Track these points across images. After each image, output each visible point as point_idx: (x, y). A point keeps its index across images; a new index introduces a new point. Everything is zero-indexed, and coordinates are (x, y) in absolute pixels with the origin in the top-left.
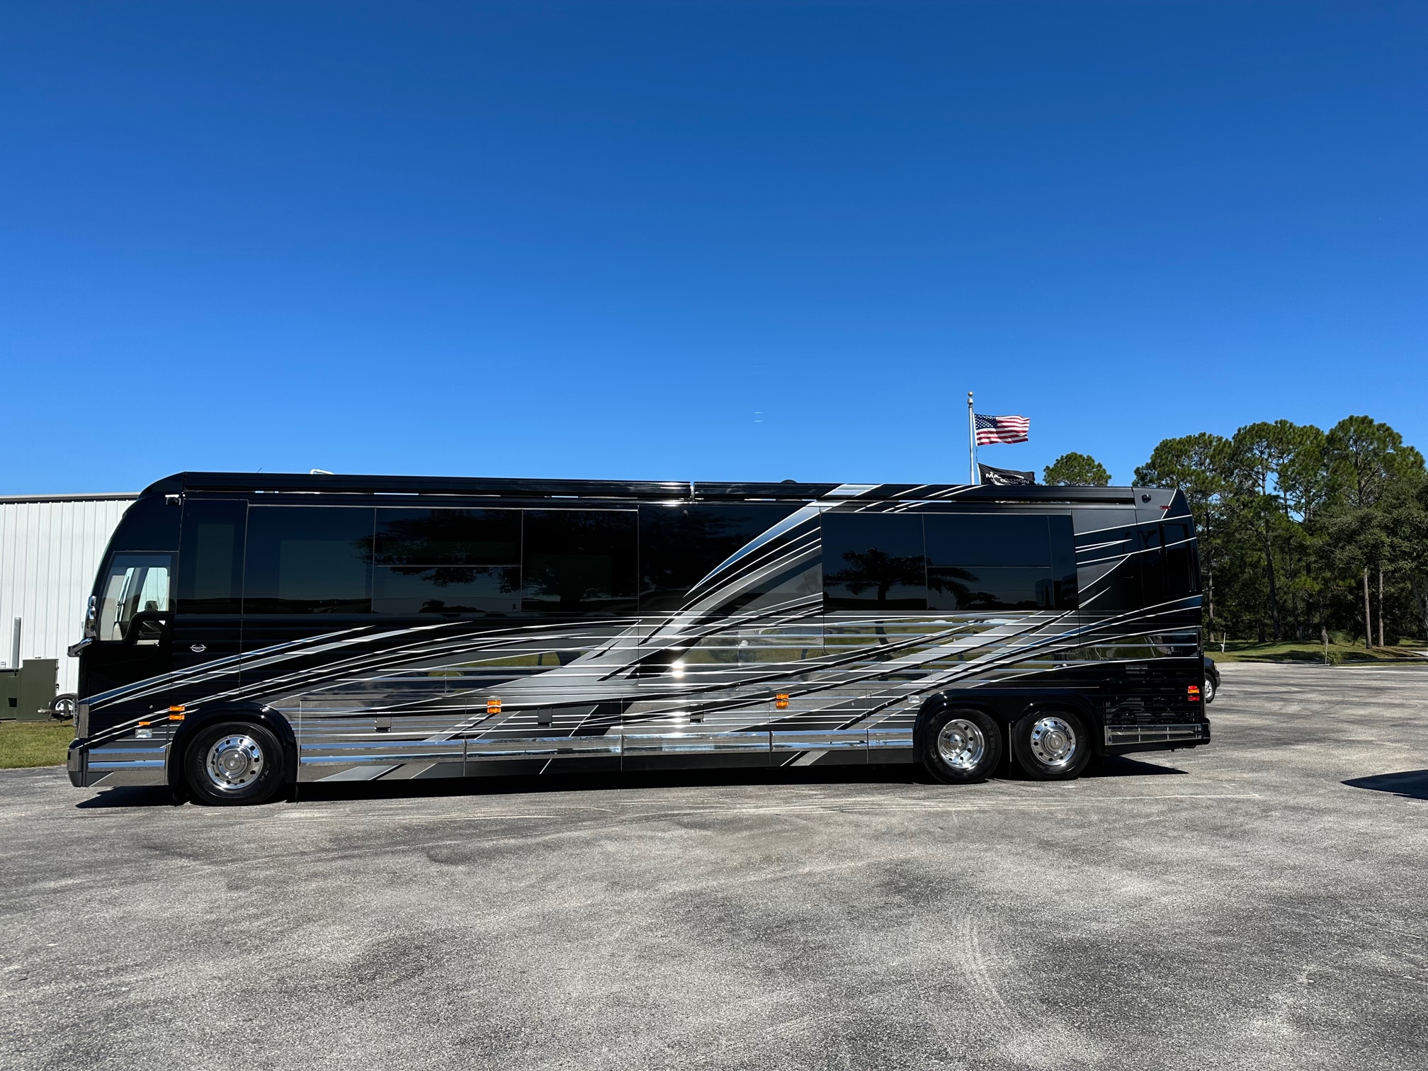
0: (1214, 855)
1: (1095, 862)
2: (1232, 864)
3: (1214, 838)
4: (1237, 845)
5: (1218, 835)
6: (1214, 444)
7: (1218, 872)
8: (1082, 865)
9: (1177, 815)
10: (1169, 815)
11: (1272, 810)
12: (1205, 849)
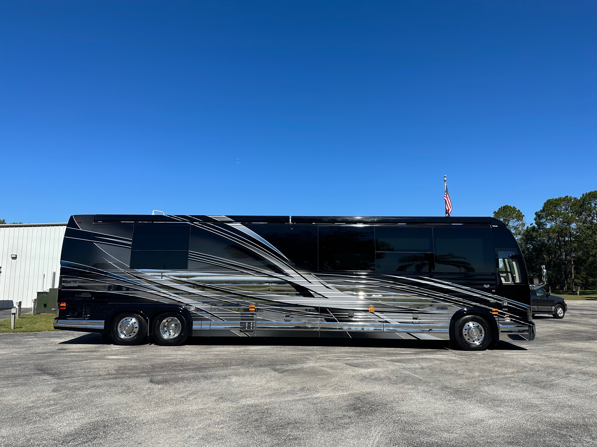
0: (530, 397)
1: (464, 398)
2: (537, 403)
3: (534, 388)
4: (545, 392)
5: (537, 386)
6: (573, 201)
7: (528, 406)
8: (457, 399)
9: (521, 374)
10: (516, 374)
11: (572, 374)
12: (526, 393)
